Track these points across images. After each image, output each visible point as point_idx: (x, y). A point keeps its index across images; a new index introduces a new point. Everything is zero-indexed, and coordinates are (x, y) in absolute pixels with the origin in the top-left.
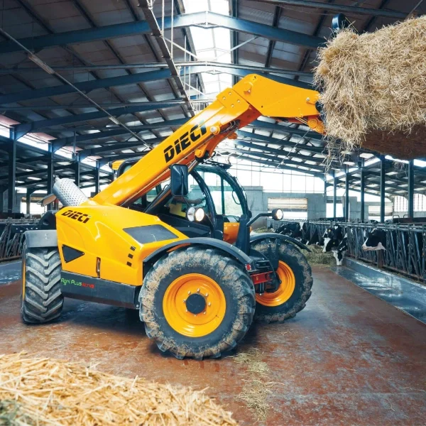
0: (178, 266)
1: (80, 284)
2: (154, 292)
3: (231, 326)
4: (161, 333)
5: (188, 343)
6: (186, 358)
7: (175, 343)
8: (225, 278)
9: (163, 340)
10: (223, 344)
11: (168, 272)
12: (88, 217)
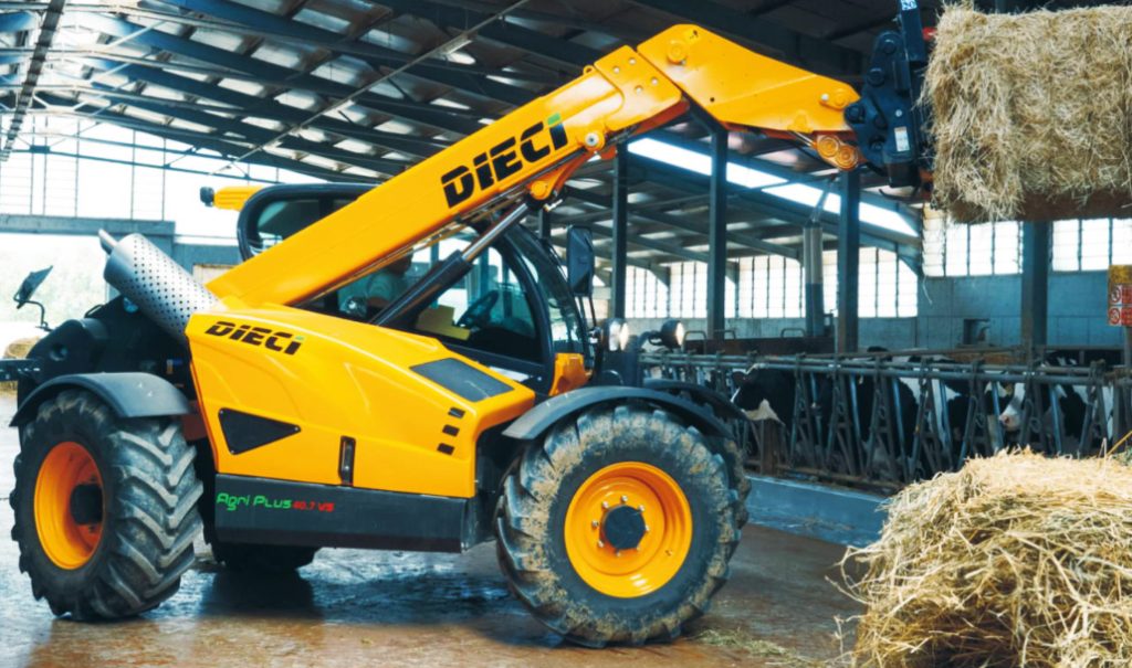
0: (599, 447)
1: (287, 504)
2: (549, 503)
3: (703, 569)
4: (563, 592)
5: (618, 611)
6: (612, 644)
7: (590, 612)
8: (694, 470)
9: (566, 607)
10: (688, 607)
11: (578, 461)
12: (293, 339)
